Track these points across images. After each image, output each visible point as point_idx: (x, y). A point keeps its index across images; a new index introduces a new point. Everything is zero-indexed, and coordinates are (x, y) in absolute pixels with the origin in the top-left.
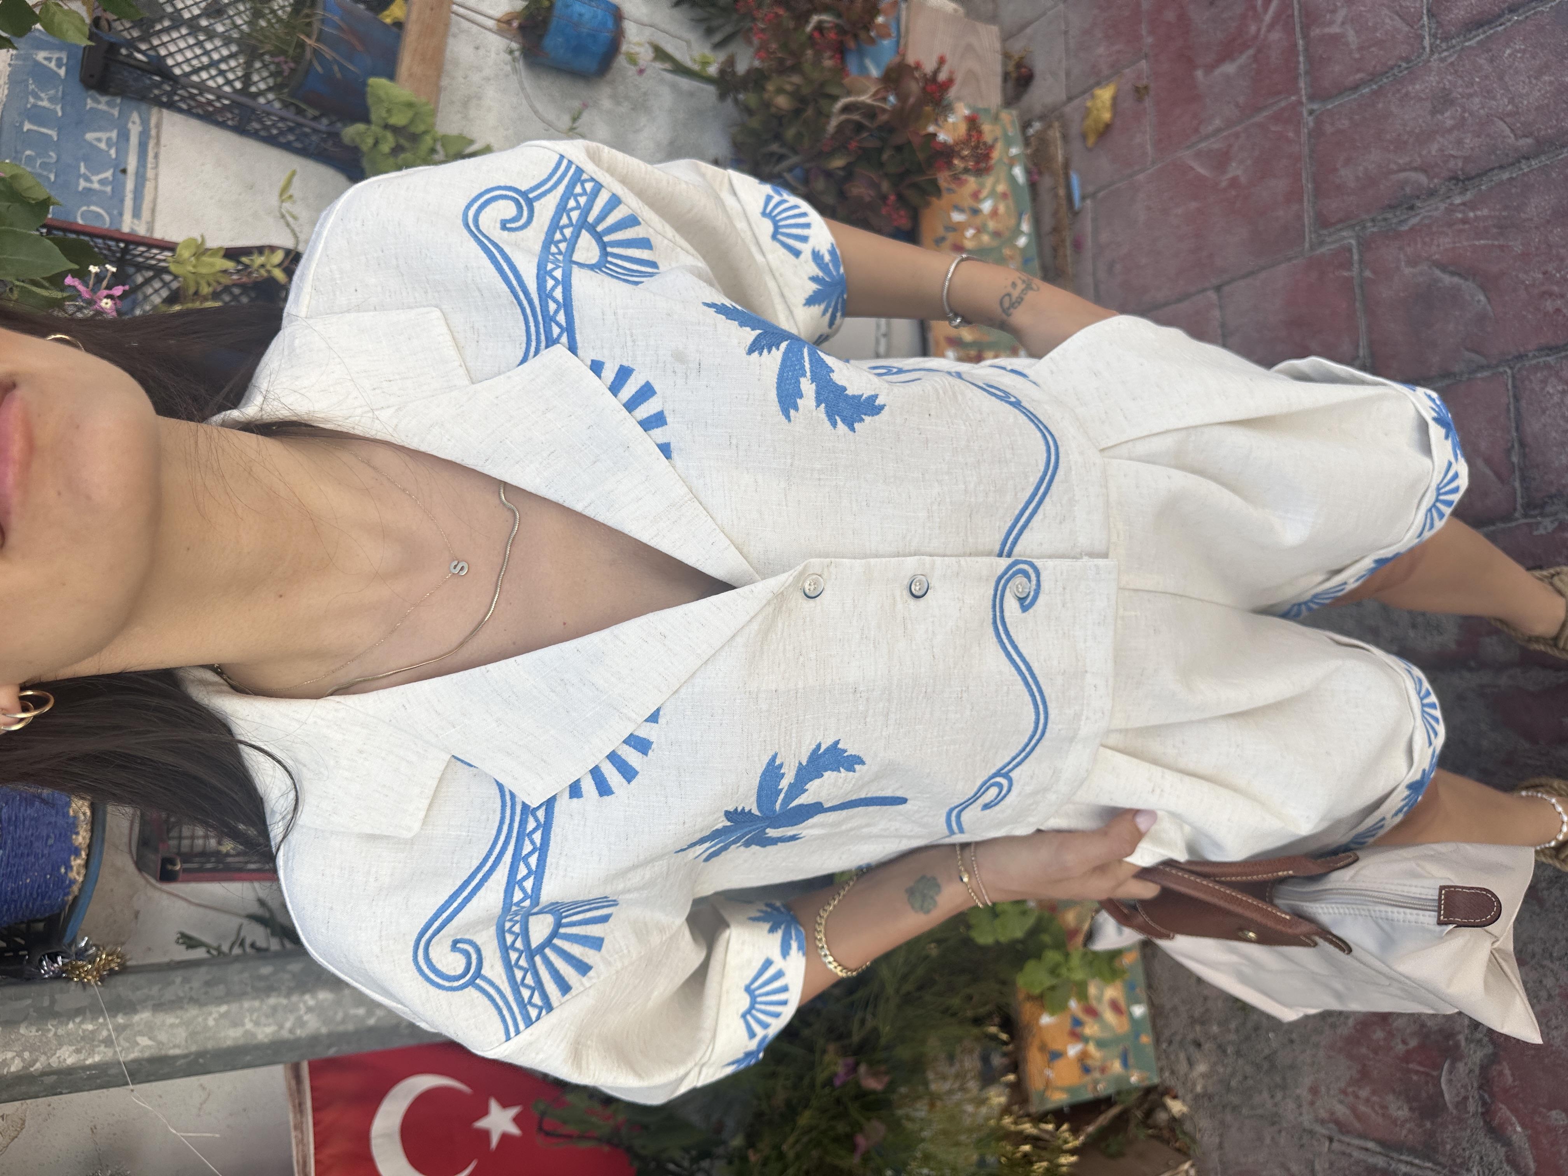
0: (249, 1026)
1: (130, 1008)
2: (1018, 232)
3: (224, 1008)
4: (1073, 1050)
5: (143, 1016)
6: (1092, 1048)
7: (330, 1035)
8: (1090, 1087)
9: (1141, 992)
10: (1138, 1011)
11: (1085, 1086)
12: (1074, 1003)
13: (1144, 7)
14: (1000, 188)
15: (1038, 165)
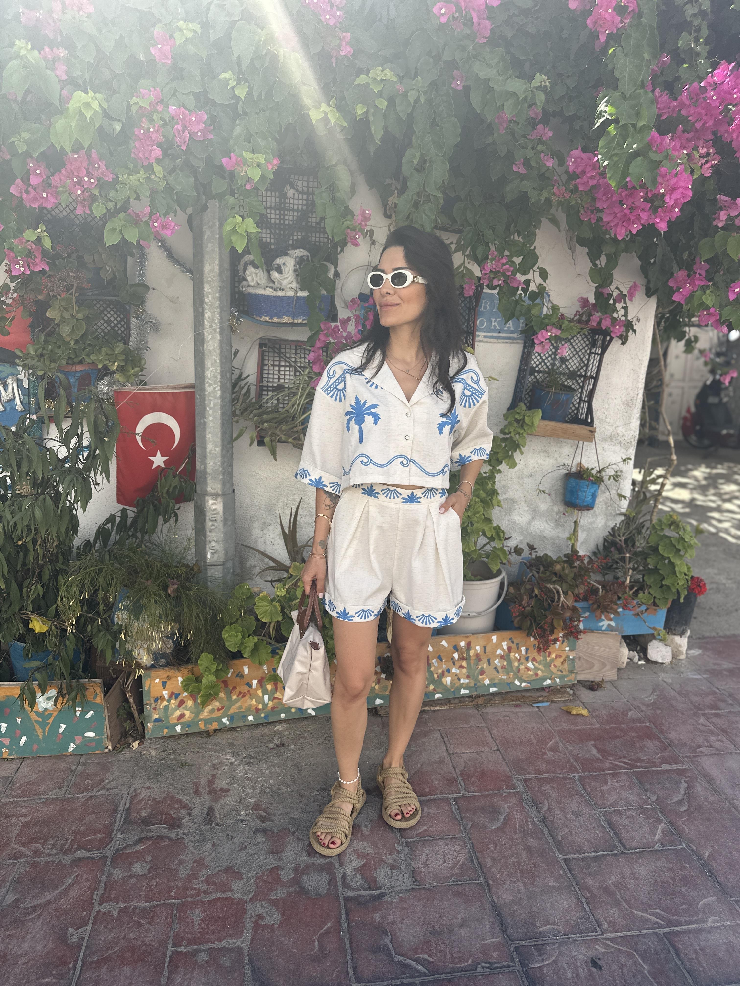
0: (211, 369)
1: (221, 333)
2: (521, 681)
3: (218, 361)
4: (165, 694)
5: (218, 337)
6: (165, 703)
7: (205, 395)
8: (148, 702)
9: (187, 730)
10: (178, 728)
11: (149, 700)
12: (185, 694)
13: (623, 726)
14: (539, 672)
15: (552, 690)
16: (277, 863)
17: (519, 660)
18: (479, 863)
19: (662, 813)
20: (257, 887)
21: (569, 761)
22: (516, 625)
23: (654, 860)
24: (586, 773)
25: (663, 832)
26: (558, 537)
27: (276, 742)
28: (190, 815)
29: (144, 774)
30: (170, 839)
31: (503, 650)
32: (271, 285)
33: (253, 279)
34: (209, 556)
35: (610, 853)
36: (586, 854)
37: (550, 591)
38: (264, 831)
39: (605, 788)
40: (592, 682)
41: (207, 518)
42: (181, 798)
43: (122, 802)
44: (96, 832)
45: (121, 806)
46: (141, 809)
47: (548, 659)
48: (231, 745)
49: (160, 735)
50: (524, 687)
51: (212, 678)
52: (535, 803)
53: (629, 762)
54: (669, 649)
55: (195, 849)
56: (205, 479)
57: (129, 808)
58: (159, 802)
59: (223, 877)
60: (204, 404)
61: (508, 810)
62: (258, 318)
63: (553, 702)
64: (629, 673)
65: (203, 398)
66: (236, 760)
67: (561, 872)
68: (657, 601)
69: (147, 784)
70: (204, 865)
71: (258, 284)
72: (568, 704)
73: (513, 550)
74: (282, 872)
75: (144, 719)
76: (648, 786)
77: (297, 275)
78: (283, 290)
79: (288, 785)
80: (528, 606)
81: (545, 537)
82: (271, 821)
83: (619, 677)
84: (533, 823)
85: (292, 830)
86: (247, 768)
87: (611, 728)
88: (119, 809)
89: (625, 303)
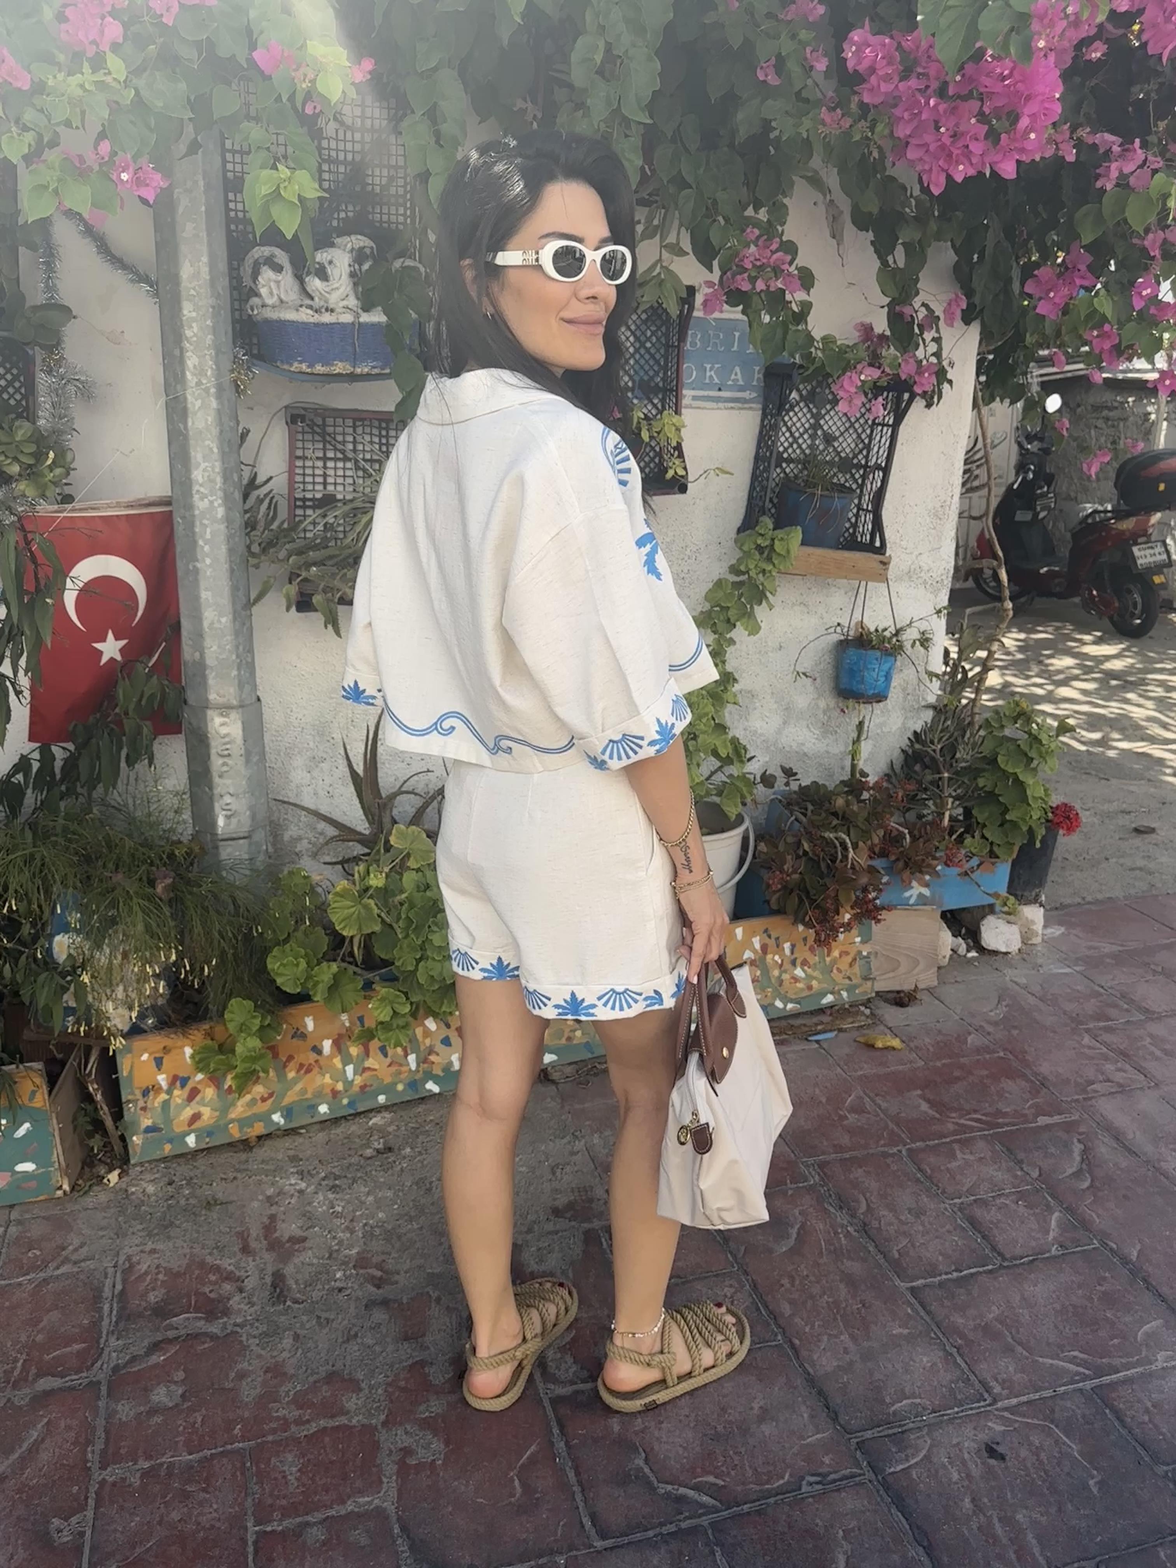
0: (203, 465)
1: (218, 397)
2: (786, 1000)
3: (215, 450)
4: (162, 1079)
6: (164, 1096)
7: (194, 516)
8: (130, 1097)
9: (208, 1142)
10: (191, 1141)
11: (133, 1093)
12: (200, 1076)
13: (962, 1060)
14: (814, 983)
15: (837, 1011)
16: (418, 1356)
17: (781, 966)
18: (771, 1313)
19: (1051, 1195)
20: (391, 1401)
21: (886, 1127)
22: (774, 907)
23: (1053, 1272)
24: (918, 1144)
25: (1059, 1225)
26: (827, 752)
27: (376, 1145)
28: (241, 1290)
29: (140, 1227)
30: (213, 1337)
31: (754, 951)
32: (309, 302)
33: (271, 293)
34: (221, 822)
35: (981, 1269)
36: (944, 1277)
37: (829, 843)
38: (385, 1303)
39: (954, 1165)
40: (898, 992)
41: (213, 751)
42: (218, 1262)
43: (108, 1282)
44: (69, 1341)
45: (106, 1289)
46: (147, 1292)
47: (828, 959)
48: (294, 1159)
49: (158, 1155)
50: (791, 1010)
51: (254, 1043)
52: (843, 1203)
53: (984, 1118)
54: (1015, 929)
55: (263, 1349)
56: (204, 677)
57: (123, 1292)
58: (178, 1275)
59: (325, 1391)
60: (194, 533)
61: (800, 1218)
62: (286, 367)
63: (840, 1030)
64: (955, 973)
65: (190, 525)
66: (308, 1186)
67: (909, 1311)
68: (995, 849)
69: (150, 1246)
70: (285, 1374)
71: (282, 301)
72: (865, 1032)
73: (758, 779)
74: (431, 1370)
75: (126, 1129)
76: (1021, 1155)
77: (355, 284)
78: (332, 311)
79: (411, 1220)
80: (794, 872)
81: (805, 754)
82: (392, 1284)
83: (942, 982)
84: (848, 1234)
85: (434, 1295)
86: (331, 1196)
87: (944, 1065)
88: (105, 1295)
89: (938, 331)
